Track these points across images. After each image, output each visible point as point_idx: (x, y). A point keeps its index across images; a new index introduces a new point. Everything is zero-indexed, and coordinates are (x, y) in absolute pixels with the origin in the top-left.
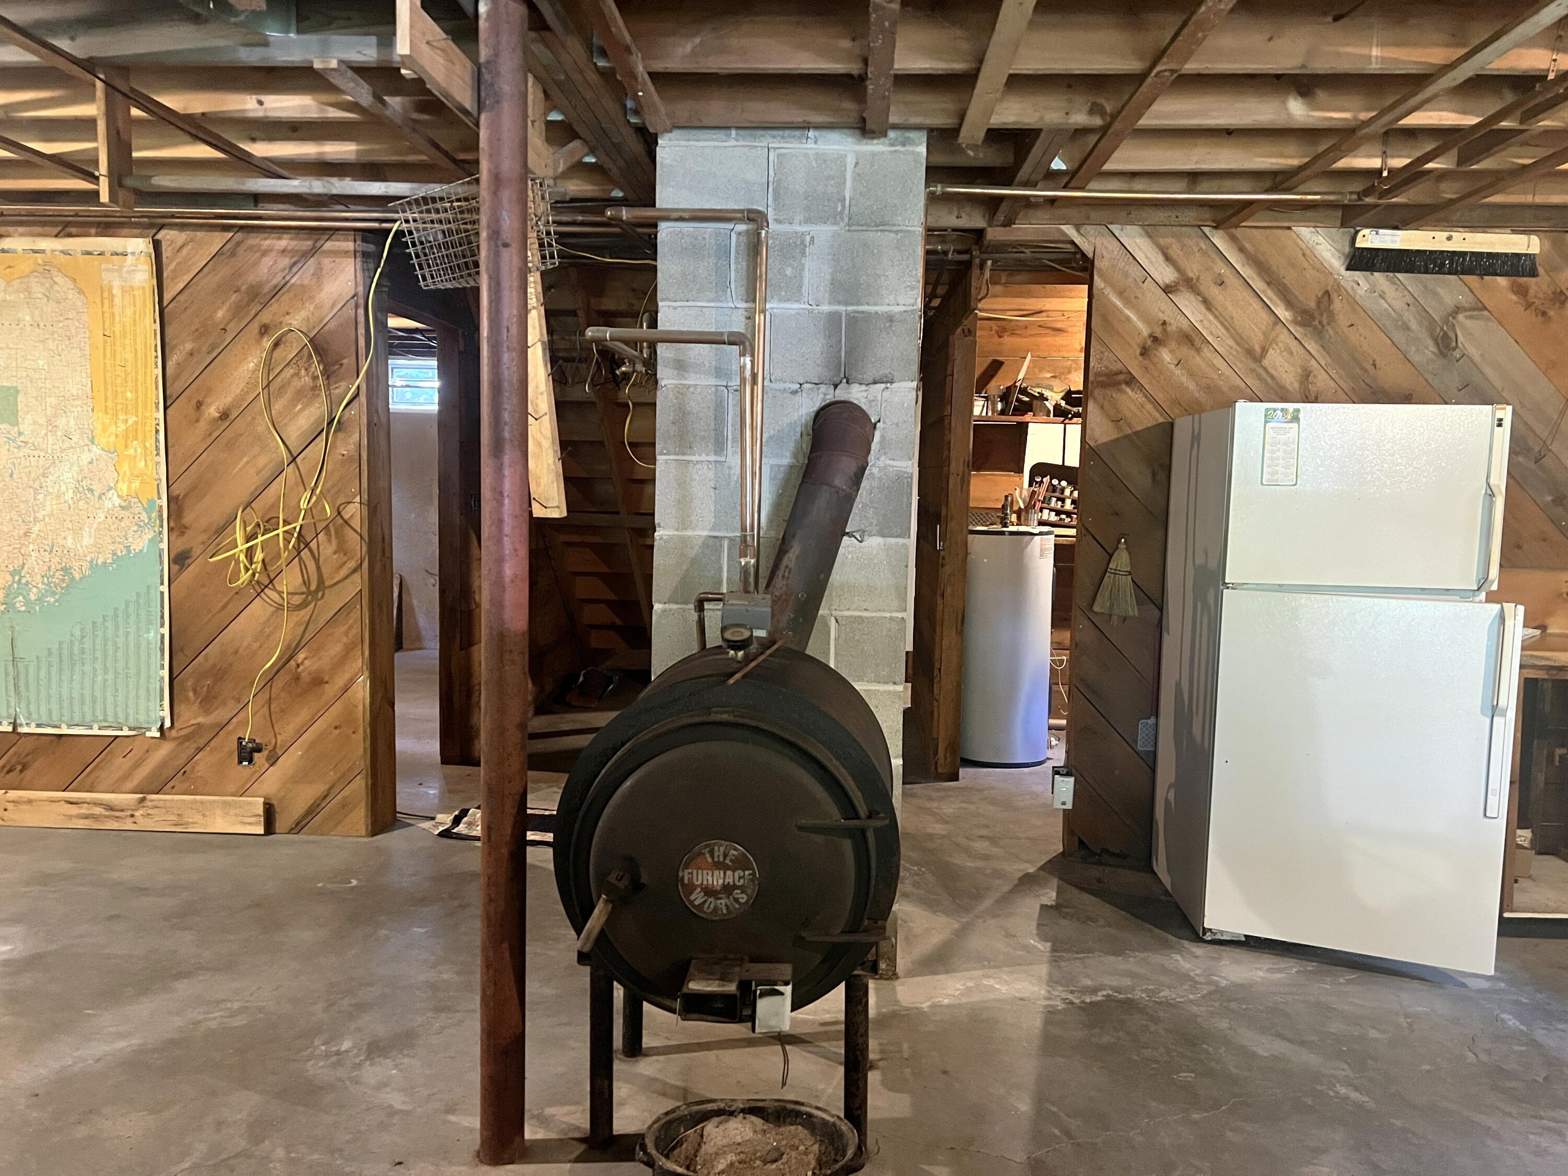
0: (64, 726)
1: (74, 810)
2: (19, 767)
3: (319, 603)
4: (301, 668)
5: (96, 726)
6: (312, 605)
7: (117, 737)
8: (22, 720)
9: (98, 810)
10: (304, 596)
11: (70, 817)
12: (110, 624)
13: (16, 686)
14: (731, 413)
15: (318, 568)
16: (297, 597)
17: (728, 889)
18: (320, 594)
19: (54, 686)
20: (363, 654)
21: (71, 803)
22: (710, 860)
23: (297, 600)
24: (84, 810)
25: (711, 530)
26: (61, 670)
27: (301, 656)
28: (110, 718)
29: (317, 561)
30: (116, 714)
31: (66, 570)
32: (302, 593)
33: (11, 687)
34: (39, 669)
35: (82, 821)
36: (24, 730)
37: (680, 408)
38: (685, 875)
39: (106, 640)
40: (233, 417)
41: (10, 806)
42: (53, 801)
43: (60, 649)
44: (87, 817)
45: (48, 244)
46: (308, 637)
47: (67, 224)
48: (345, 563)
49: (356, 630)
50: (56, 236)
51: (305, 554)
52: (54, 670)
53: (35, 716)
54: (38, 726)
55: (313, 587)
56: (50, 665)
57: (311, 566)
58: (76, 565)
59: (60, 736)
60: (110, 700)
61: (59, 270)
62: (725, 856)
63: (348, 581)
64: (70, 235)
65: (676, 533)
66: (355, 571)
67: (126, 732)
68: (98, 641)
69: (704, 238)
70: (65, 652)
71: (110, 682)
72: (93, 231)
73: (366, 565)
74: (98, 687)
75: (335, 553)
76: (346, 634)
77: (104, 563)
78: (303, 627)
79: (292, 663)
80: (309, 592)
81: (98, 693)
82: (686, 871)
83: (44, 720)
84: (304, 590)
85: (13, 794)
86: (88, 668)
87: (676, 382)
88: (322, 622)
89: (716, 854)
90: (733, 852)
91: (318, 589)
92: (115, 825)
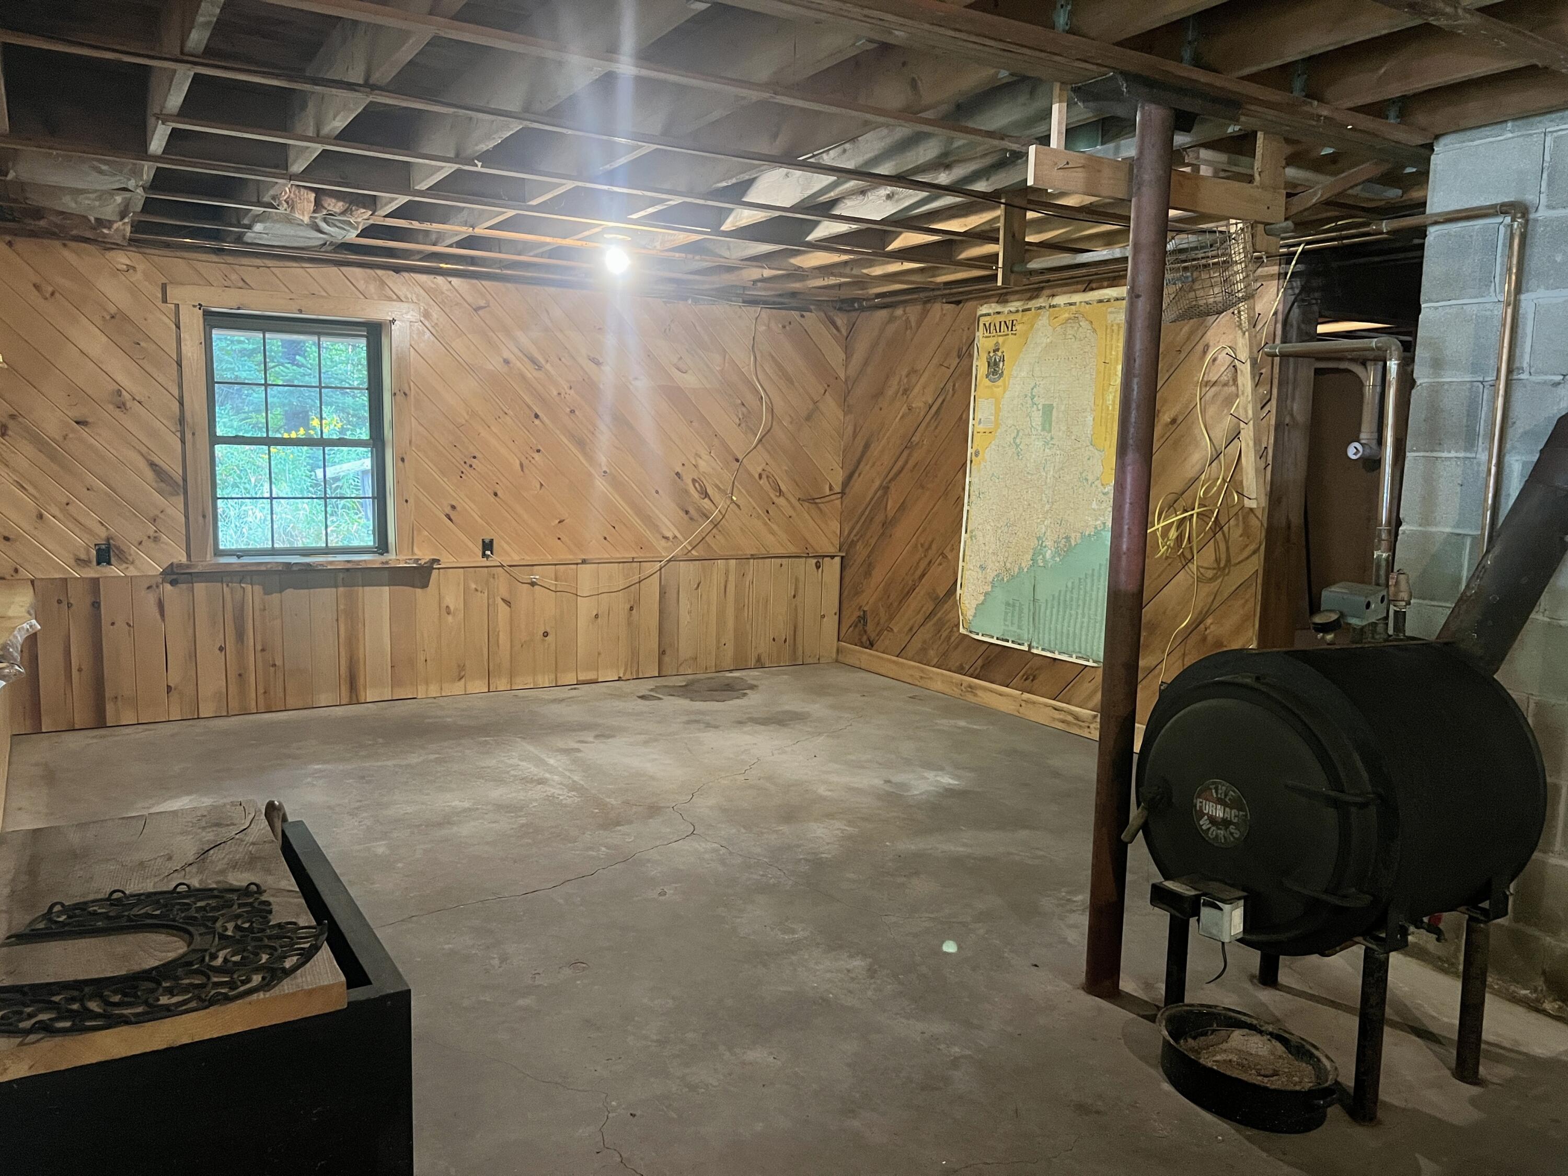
0: (1057, 652)
1: (1057, 715)
2: (1031, 678)
3: (1226, 578)
4: (1208, 631)
5: (1074, 656)
6: (1220, 580)
7: (1086, 666)
8: (1034, 644)
9: (1070, 718)
10: (1215, 571)
11: (1054, 719)
12: (1089, 581)
13: (1034, 619)
14: (1485, 408)
15: (1228, 548)
16: (1209, 571)
17: (1226, 823)
18: (1227, 571)
19: (1053, 622)
20: (1254, 625)
21: (1055, 709)
22: (1215, 795)
23: (1210, 574)
24: (1061, 716)
25: (1454, 527)
26: (1058, 611)
27: (1209, 621)
28: (1083, 651)
29: (1227, 542)
30: (1086, 649)
31: (1068, 538)
32: (1214, 569)
33: (1031, 619)
34: (1046, 609)
35: (1061, 724)
36: (1034, 651)
37: (1433, 406)
38: (1198, 802)
39: (1086, 592)
40: (1178, 422)
41: (1023, 704)
42: (1046, 705)
43: (1060, 595)
44: (1063, 721)
45: (1077, 298)
46: (1216, 604)
47: (1090, 282)
48: (1247, 545)
49: (1250, 605)
50: (1084, 291)
51: (1219, 536)
52: (1055, 611)
53: (1041, 642)
54: (1043, 650)
55: (1222, 565)
56: (1053, 607)
57: (1222, 546)
58: (1073, 535)
59: (1055, 659)
60: (1083, 638)
61: (1083, 317)
62: (1226, 796)
63: (1249, 561)
64: (1092, 289)
65: (1420, 528)
66: (1254, 552)
67: (1091, 664)
68: (1082, 592)
69: (1471, 236)
70: (1062, 598)
71: (1085, 625)
72: (1105, 284)
73: (1263, 547)
74: (1078, 625)
75: (1241, 536)
76: (1244, 605)
77: (1089, 535)
78: (1212, 597)
79: (1202, 626)
80: (1219, 568)
81: (1077, 631)
82: (1199, 800)
83: (1046, 646)
84: (1215, 566)
85: (1026, 696)
86: (1073, 612)
87: (1432, 380)
88: (1226, 595)
89: (1220, 791)
90: (1231, 793)
91: (1226, 566)
92: (1078, 732)
